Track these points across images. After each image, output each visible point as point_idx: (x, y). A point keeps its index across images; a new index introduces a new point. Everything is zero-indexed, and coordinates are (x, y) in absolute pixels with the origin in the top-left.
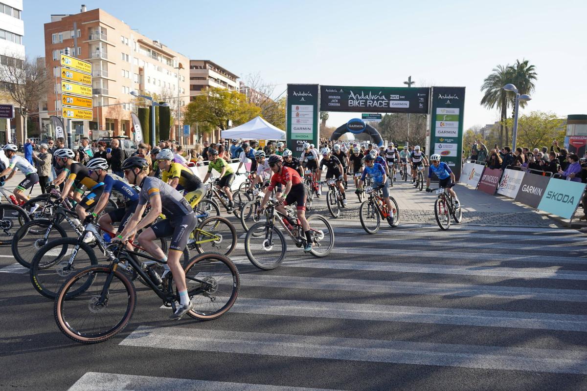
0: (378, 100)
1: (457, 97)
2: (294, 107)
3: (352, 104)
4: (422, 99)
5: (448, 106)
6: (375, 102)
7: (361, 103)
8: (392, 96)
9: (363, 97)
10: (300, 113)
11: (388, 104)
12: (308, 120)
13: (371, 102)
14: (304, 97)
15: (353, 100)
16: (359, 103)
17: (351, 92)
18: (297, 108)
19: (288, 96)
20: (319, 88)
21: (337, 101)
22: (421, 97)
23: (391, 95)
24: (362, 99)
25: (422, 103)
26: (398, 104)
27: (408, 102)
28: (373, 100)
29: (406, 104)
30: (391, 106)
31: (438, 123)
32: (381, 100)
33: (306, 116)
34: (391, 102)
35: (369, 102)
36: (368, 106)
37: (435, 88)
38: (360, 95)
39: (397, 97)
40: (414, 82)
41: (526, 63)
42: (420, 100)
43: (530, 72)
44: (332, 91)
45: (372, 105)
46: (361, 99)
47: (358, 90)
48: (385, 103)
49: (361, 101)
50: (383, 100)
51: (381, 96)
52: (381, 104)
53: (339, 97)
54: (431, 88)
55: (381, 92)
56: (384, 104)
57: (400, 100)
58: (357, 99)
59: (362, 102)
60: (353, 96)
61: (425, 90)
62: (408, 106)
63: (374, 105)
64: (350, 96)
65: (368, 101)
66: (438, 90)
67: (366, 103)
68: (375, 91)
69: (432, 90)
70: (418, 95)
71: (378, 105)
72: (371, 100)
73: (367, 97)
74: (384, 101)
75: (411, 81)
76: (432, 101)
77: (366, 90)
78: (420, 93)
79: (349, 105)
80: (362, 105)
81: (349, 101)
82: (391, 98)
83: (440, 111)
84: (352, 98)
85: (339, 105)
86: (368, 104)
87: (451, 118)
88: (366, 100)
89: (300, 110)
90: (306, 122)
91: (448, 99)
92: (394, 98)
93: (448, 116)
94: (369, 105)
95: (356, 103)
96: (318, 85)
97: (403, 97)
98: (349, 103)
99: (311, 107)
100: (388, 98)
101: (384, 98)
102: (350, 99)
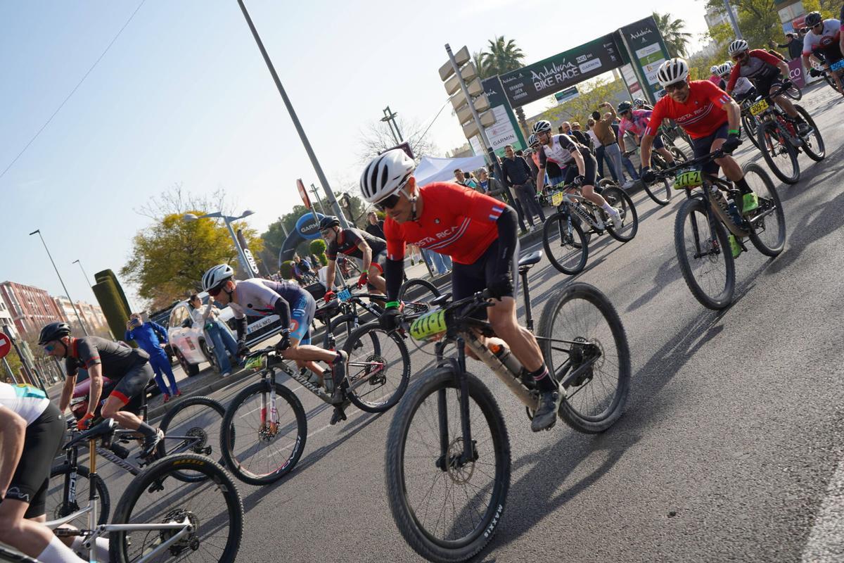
0: (565, 70)
1: (650, 31)
3: (539, 88)
4: (610, 49)
5: (646, 45)
6: (564, 73)
7: (549, 82)
8: (580, 59)
9: (548, 73)
11: (578, 70)
12: (506, 126)
15: (539, 81)
16: (547, 83)
17: (532, 72)
20: (499, 80)
21: (521, 90)
22: (609, 47)
23: (577, 58)
25: (612, 54)
26: (589, 66)
27: (598, 60)
28: (561, 72)
29: (597, 63)
30: (583, 71)
31: (645, 68)
32: (568, 69)
34: (581, 67)
35: (558, 77)
36: (558, 82)
37: (624, 29)
38: (544, 72)
39: (583, 58)
40: (395, 114)
42: (609, 51)
44: (510, 80)
45: (562, 78)
46: (547, 77)
47: (539, 67)
48: (575, 70)
49: (548, 79)
50: (571, 68)
51: (566, 64)
52: (571, 73)
53: (522, 85)
54: (618, 32)
55: (564, 60)
56: (574, 72)
57: (589, 60)
58: (543, 79)
59: (550, 80)
60: (536, 76)
62: (600, 65)
63: (564, 77)
64: (533, 78)
65: (556, 76)
66: (628, 30)
67: (554, 79)
69: (621, 33)
70: (605, 46)
71: (568, 77)
72: (558, 73)
73: (553, 72)
74: (573, 69)
75: (392, 113)
78: (606, 44)
79: (538, 90)
80: (551, 83)
81: (535, 84)
82: (578, 62)
83: (640, 54)
84: (537, 80)
85: (525, 94)
86: (557, 79)
87: (656, 57)
88: (553, 75)
90: (505, 129)
91: (642, 37)
92: (582, 61)
93: (651, 56)
94: (559, 80)
95: (543, 84)
97: (590, 56)
98: (536, 87)
99: (501, 108)
100: (575, 63)
101: (571, 65)
102: (535, 82)
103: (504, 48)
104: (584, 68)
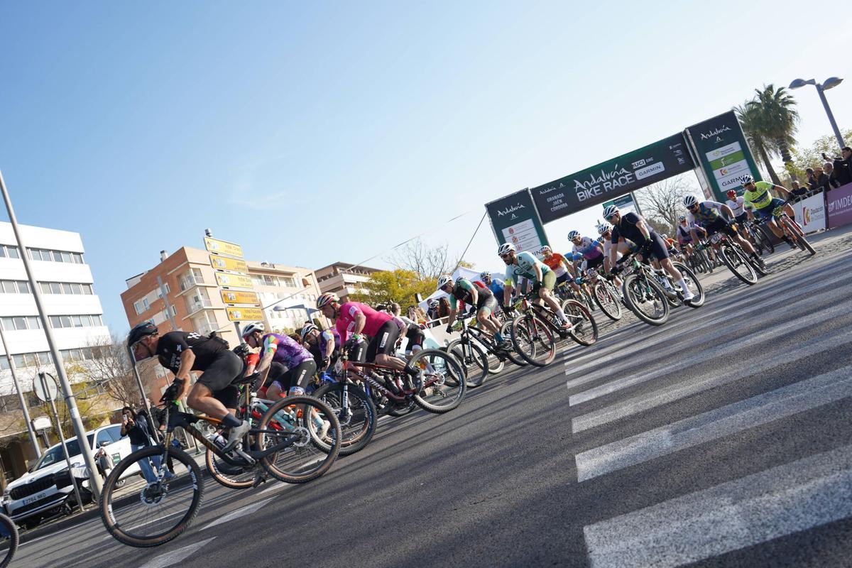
0: (617, 177)
1: (728, 129)
2: (505, 232)
3: (583, 197)
4: (678, 151)
5: (721, 145)
6: (615, 181)
7: (595, 191)
8: (635, 164)
9: (595, 182)
10: (517, 236)
11: (634, 177)
12: (532, 241)
13: (609, 184)
14: (514, 212)
15: (583, 190)
16: (593, 192)
17: (575, 181)
18: (511, 231)
19: (492, 221)
20: (530, 192)
21: (561, 201)
22: (676, 149)
23: (633, 164)
24: (595, 185)
25: (680, 157)
26: (648, 171)
27: (660, 164)
28: (611, 180)
29: (659, 167)
30: (639, 178)
31: (717, 173)
32: (621, 175)
33: (527, 237)
34: (637, 173)
35: (606, 185)
36: (607, 190)
37: (691, 129)
38: (590, 180)
39: (642, 162)
41: (770, 88)
42: (676, 153)
43: (782, 97)
44: (549, 190)
45: (612, 186)
46: (593, 186)
47: (584, 175)
48: (628, 177)
49: (594, 188)
50: (624, 174)
51: (619, 170)
52: (623, 181)
53: (562, 195)
54: (685, 132)
55: (617, 166)
56: (627, 179)
57: (648, 164)
58: (588, 188)
59: (596, 189)
60: (581, 185)
61: (679, 138)
62: (663, 169)
63: (614, 185)
64: (577, 187)
65: (604, 184)
66: (696, 130)
67: (602, 188)
68: (608, 166)
69: (688, 133)
70: (671, 148)
71: (620, 184)
72: (608, 180)
73: (601, 179)
74: (626, 176)
76: (694, 147)
77: (596, 171)
78: (672, 145)
79: (580, 200)
81: (578, 194)
82: (635, 168)
83: (711, 156)
84: (580, 189)
85: (565, 205)
86: (606, 187)
87: (733, 158)
88: (601, 183)
89: (515, 232)
90: (531, 245)
91: (716, 136)
92: (639, 166)
93: (726, 158)
94: (608, 188)
95: (588, 194)
96: (527, 189)
97: (651, 159)
98: (579, 197)
99: (529, 223)
100: (631, 169)
101: (624, 170)
102: (578, 192)
103: (773, 97)
104: (640, 175)
